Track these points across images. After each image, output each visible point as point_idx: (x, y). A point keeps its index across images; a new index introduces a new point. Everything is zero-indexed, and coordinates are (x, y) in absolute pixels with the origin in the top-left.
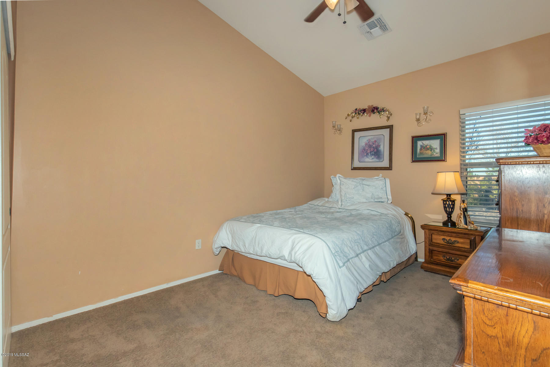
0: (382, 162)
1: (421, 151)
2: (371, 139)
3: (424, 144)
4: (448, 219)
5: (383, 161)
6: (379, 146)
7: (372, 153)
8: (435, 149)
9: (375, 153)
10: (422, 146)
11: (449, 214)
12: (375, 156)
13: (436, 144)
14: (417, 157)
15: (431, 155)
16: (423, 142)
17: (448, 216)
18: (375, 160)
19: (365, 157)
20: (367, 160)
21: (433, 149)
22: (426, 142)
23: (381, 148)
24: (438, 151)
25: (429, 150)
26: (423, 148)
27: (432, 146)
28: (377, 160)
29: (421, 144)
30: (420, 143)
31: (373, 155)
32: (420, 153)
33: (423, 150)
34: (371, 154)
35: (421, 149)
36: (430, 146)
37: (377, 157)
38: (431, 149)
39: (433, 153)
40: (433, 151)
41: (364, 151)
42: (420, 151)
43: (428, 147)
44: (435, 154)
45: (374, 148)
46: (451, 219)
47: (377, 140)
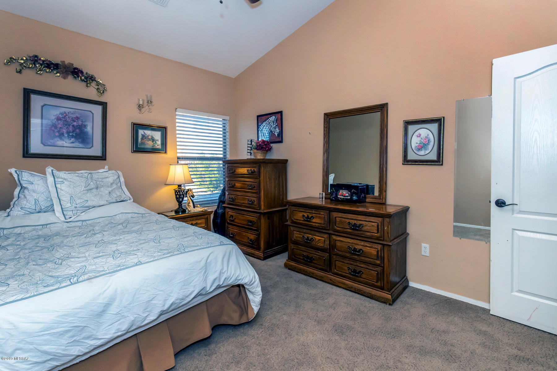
0: (90, 148)
1: (143, 141)
2: (68, 113)
3: (146, 133)
4: (179, 207)
5: (92, 148)
6: (85, 126)
7: (71, 134)
8: (157, 140)
9: (76, 134)
10: (143, 136)
11: (180, 203)
12: (78, 140)
13: (157, 135)
14: (139, 147)
15: (153, 147)
16: (144, 131)
17: (179, 205)
18: (77, 144)
19: (58, 139)
20: (60, 143)
21: (155, 140)
22: (148, 133)
23: (89, 129)
24: (159, 143)
25: (150, 140)
26: (144, 138)
27: (154, 137)
28: (81, 145)
29: (143, 133)
30: (141, 132)
31: (73, 138)
32: (142, 142)
33: (145, 140)
34: (69, 135)
35: (142, 139)
36: (152, 137)
37: (80, 140)
38: (153, 140)
39: (155, 144)
40: (154, 142)
41: (53, 128)
42: (141, 141)
43: (149, 137)
44: (156, 145)
45: (75, 127)
46: (181, 207)
47: (80, 117)
